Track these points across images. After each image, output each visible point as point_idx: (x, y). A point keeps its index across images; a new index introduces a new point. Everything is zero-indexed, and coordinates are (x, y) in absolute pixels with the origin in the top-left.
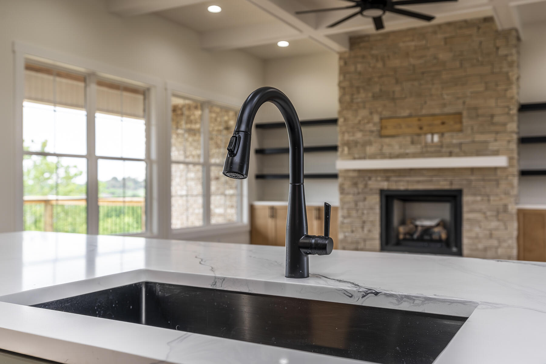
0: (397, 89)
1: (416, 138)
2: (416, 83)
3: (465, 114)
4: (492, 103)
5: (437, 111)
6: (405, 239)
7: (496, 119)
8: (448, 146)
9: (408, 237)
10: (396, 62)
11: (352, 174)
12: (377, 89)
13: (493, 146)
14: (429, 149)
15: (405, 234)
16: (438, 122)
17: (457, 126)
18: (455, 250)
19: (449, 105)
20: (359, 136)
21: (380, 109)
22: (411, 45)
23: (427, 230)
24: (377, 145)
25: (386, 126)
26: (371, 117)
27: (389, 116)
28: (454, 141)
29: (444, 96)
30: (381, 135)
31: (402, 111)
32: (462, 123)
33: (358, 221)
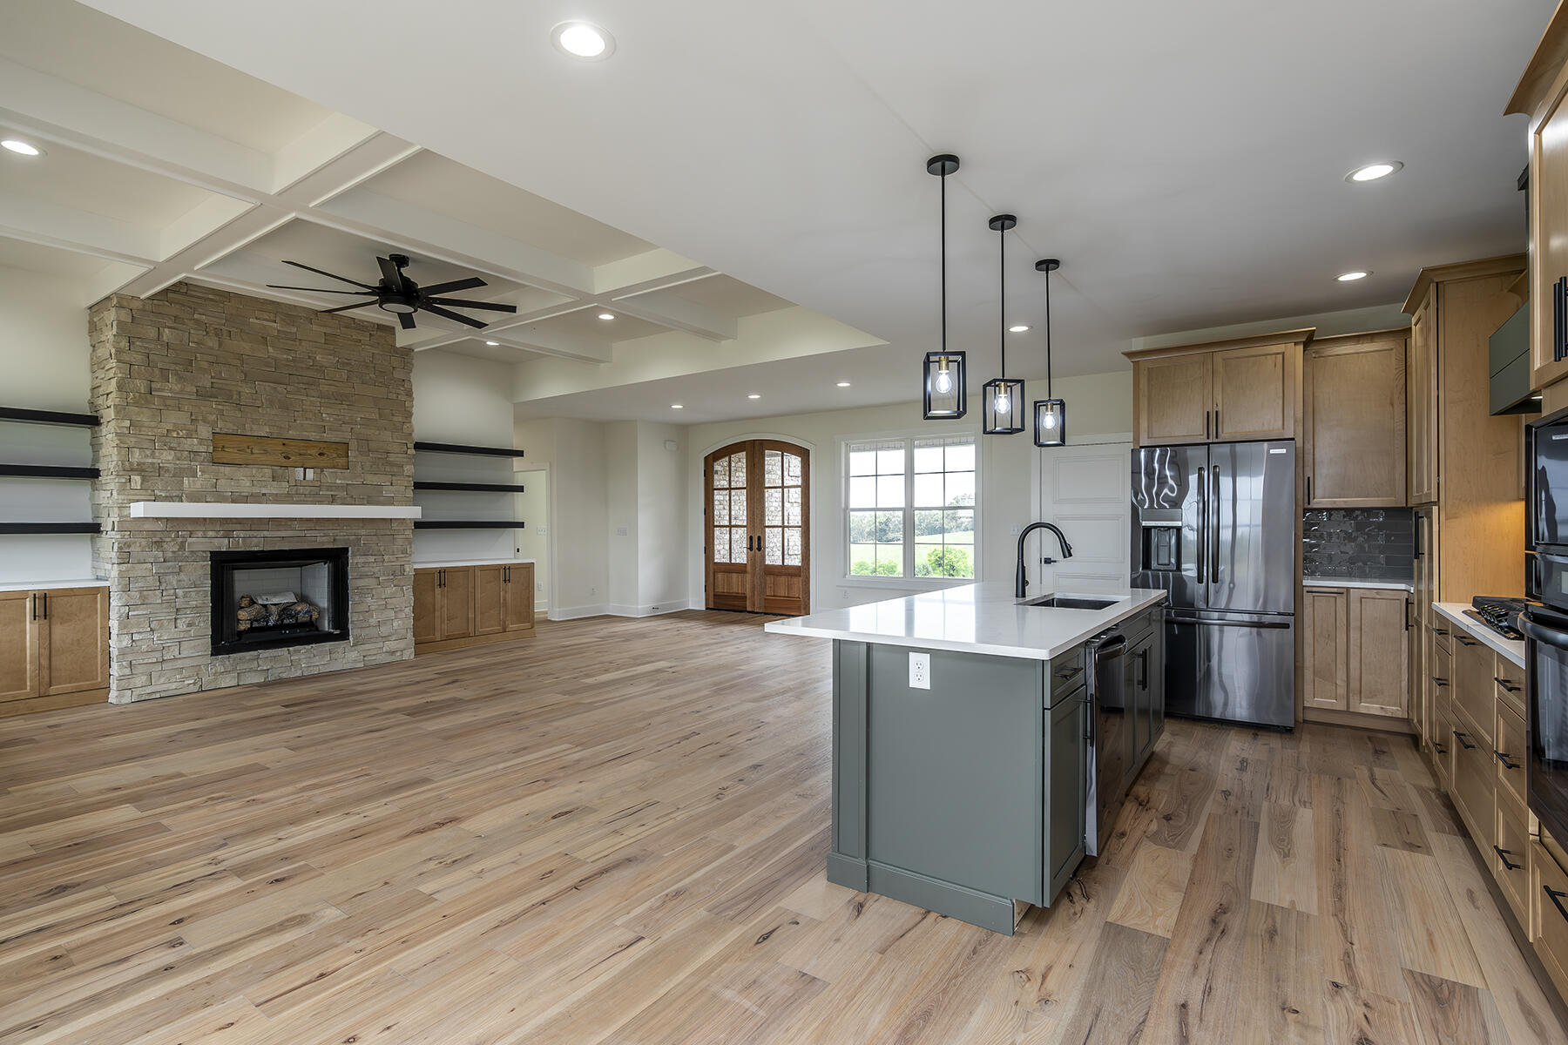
0: (246, 390)
1: (280, 471)
2: (280, 388)
3: (353, 445)
4: (387, 436)
5: (313, 436)
6: (252, 630)
7: (392, 458)
8: (329, 488)
9: (256, 625)
10: (245, 347)
11: (148, 526)
12: (206, 382)
13: (387, 492)
14: (301, 490)
15: (252, 621)
16: (314, 452)
17: (342, 461)
18: (337, 632)
19: (330, 430)
20: (167, 457)
21: (213, 417)
22: (271, 327)
23: (285, 610)
24: (207, 476)
25: (223, 447)
26: (193, 427)
27: (230, 431)
28: (338, 481)
29: (324, 415)
30: (216, 461)
31: (255, 427)
32: (348, 457)
33: (164, 610)
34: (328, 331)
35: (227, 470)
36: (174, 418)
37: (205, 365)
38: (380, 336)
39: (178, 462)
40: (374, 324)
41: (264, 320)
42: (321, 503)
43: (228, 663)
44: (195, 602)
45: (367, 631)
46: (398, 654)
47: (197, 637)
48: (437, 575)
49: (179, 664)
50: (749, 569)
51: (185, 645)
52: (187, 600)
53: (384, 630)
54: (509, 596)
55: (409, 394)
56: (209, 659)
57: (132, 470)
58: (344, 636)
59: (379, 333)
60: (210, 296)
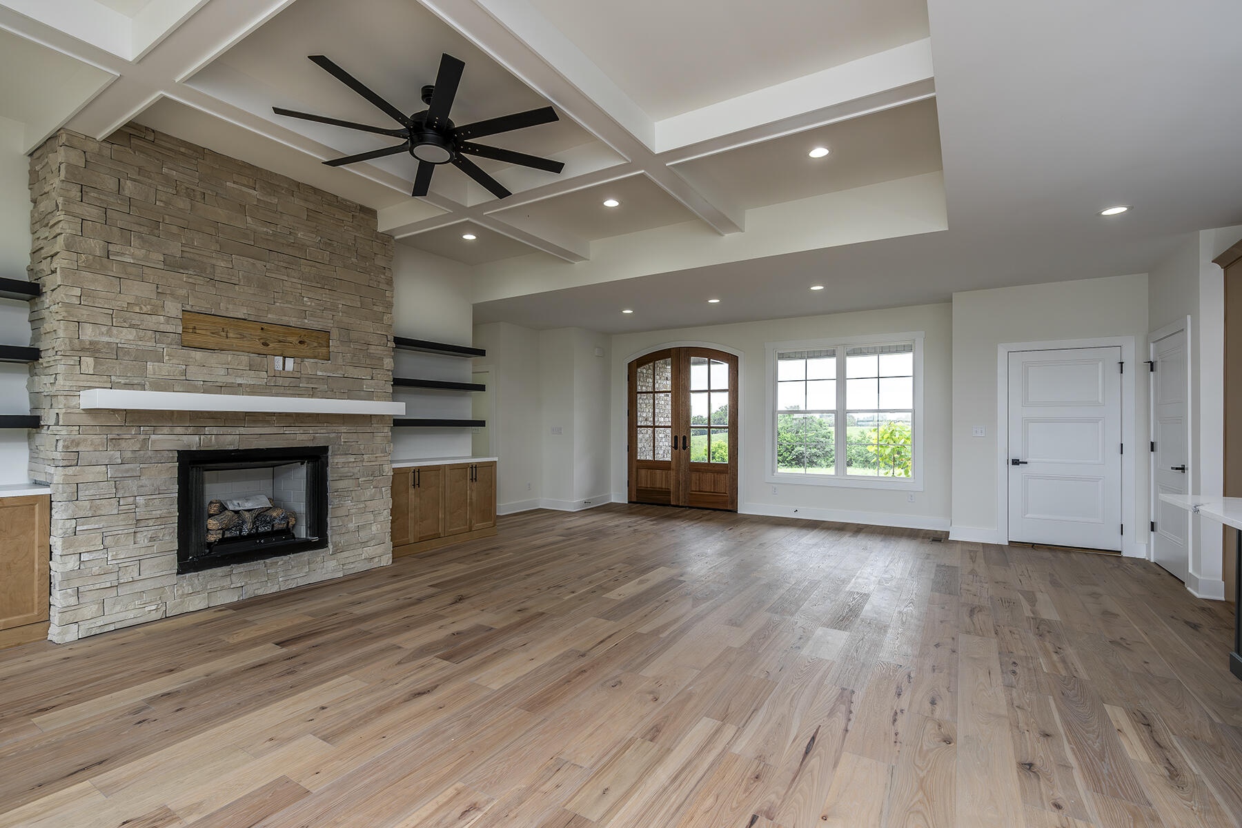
0: (222, 263)
1: (257, 359)
2: (259, 264)
3: (335, 334)
4: (367, 325)
5: (293, 321)
6: (223, 541)
7: (372, 349)
8: (309, 379)
9: (228, 535)
10: (221, 213)
12: (175, 249)
13: (368, 386)
14: (280, 381)
15: (224, 530)
16: (295, 340)
17: (323, 350)
18: (316, 539)
19: (312, 315)
20: (125, 337)
21: (183, 292)
22: (249, 194)
23: (260, 515)
24: (175, 361)
25: (195, 328)
26: (160, 303)
27: (203, 310)
28: (319, 373)
29: (305, 299)
30: (186, 344)
31: (230, 307)
32: (329, 347)
33: (121, 523)
34: (311, 207)
35: (198, 355)
36: (138, 290)
37: (175, 230)
38: (362, 218)
39: (140, 343)
40: (357, 205)
41: (244, 185)
42: (300, 395)
43: (196, 581)
44: (159, 512)
45: (346, 537)
46: (377, 560)
47: (163, 553)
48: (411, 475)
49: (138, 587)
50: (673, 466)
51: (145, 564)
52: (149, 508)
53: (363, 535)
54: (474, 495)
55: (390, 282)
56: (175, 579)
57: (83, 350)
58: (322, 544)
59: (362, 215)
60: (183, 150)
